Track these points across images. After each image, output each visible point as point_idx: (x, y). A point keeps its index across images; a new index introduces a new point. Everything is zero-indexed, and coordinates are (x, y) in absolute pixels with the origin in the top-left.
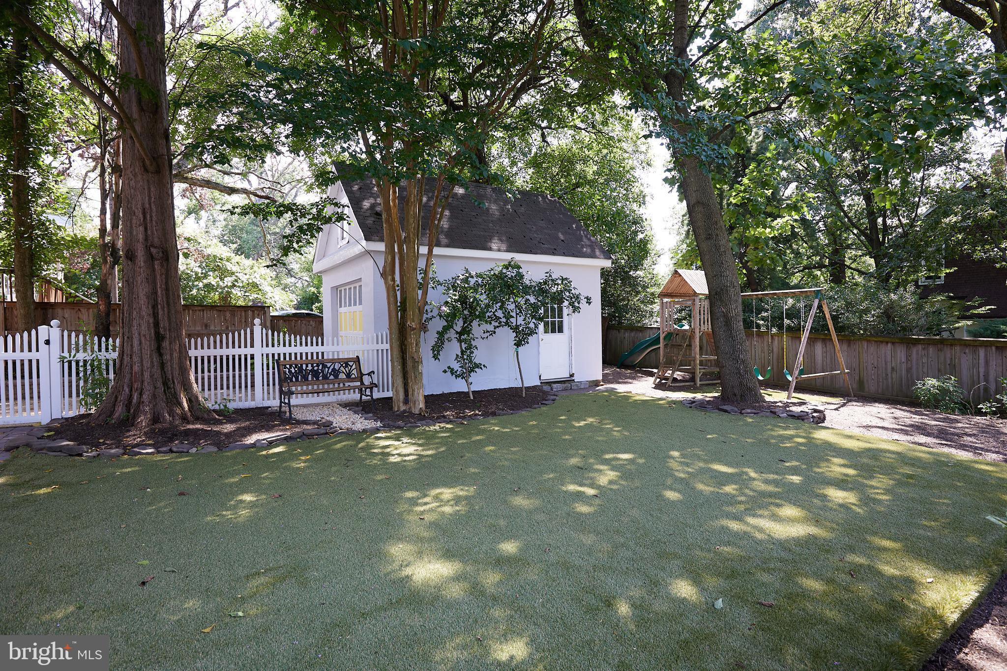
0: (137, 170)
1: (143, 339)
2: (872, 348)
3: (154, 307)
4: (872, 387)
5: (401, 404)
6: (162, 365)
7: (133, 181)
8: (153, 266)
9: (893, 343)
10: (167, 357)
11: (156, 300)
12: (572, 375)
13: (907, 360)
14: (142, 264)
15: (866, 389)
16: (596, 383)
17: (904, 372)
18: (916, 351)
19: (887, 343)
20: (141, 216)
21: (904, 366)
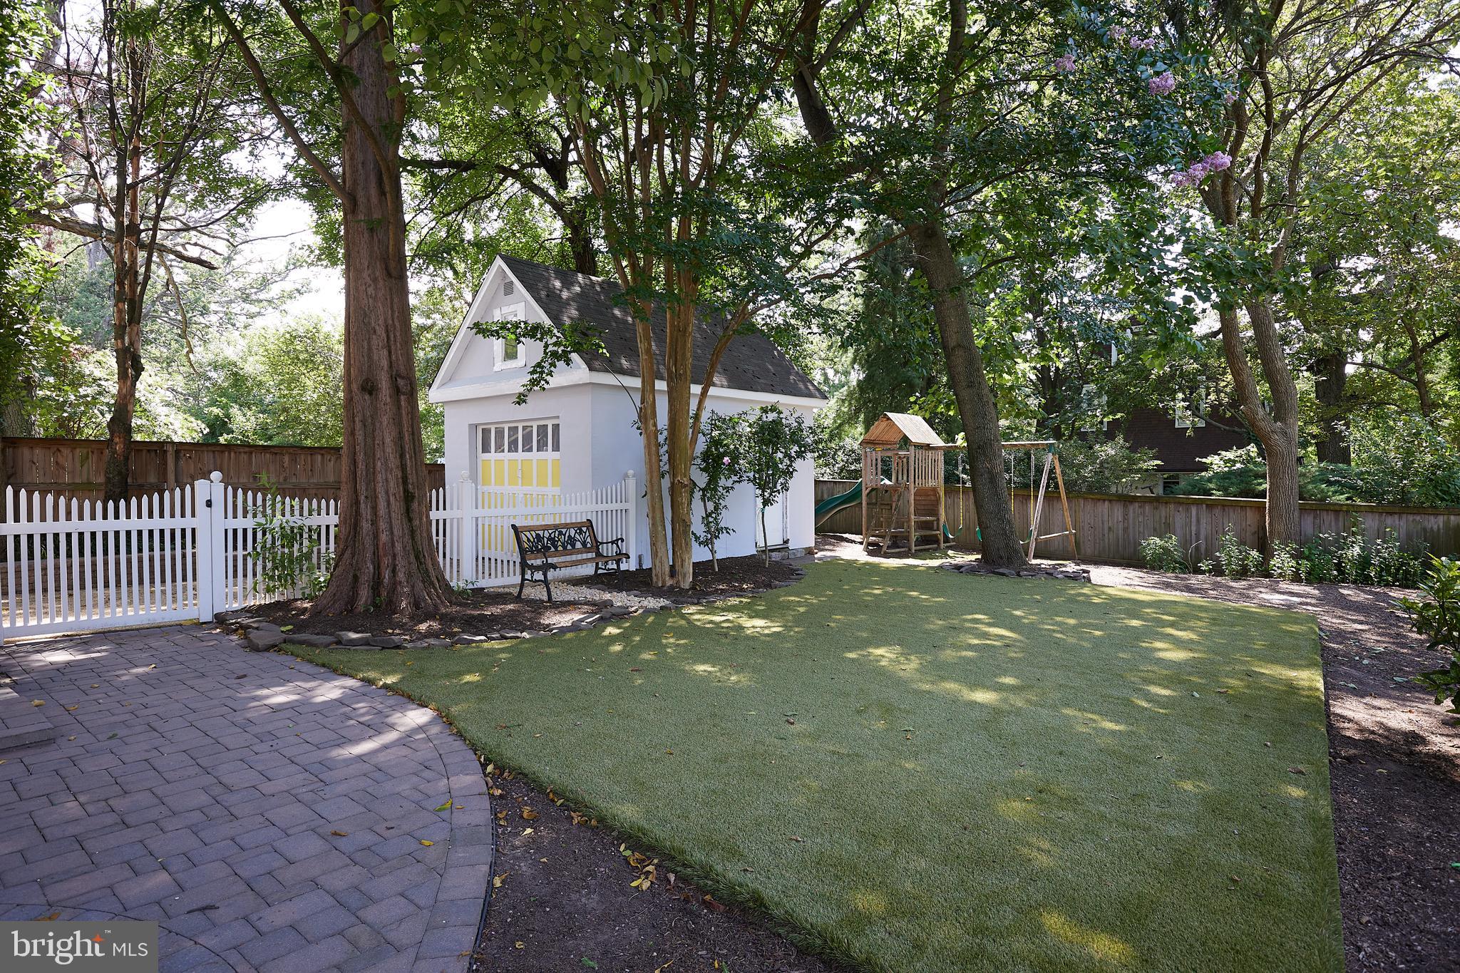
0: (378, 274)
1: (392, 499)
2: (1089, 506)
3: (402, 456)
4: (1088, 550)
5: (667, 578)
6: (412, 533)
7: (372, 288)
8: (399, 401)
9: (1110, 501)
10: (416, 522)
11: (402, 448)
12: (786, 542)
13: (1125, 519)
14: (388, 400)
15: (1083, 551)
16: (809, 552)
17: (1121, 532)
18: (1134, 509)
19: (1104, 500)
20: (384, 335)
21: (1121, 526)
